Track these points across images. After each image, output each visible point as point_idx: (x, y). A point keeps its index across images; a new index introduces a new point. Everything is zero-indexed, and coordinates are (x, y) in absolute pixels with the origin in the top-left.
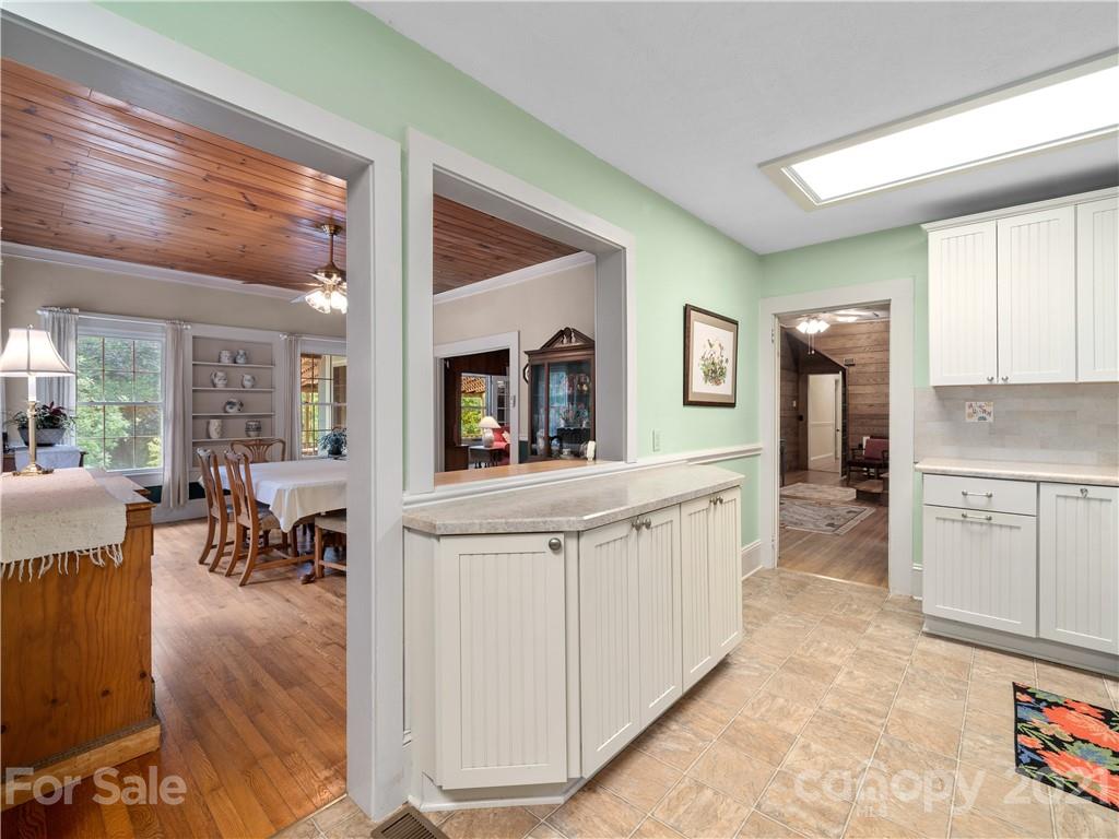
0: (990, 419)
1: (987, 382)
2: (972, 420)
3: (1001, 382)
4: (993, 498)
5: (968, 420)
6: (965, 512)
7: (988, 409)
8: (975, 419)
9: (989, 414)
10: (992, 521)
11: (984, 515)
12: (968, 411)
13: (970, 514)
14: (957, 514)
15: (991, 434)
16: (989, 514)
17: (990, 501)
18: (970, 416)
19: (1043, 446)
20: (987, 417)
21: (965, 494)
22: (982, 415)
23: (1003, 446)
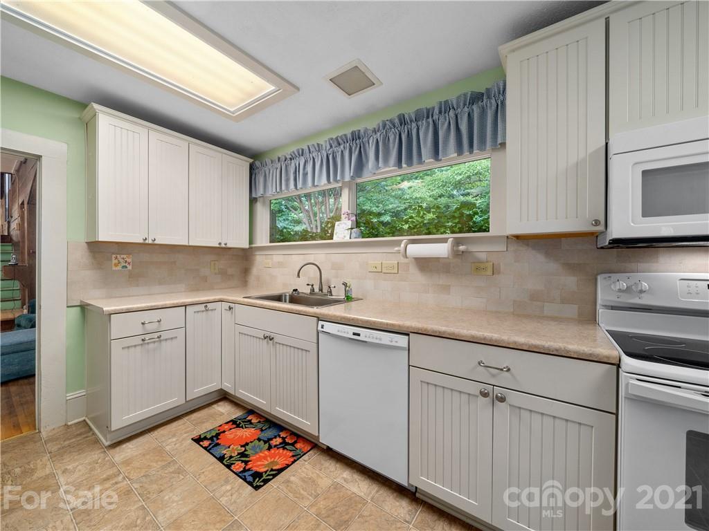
0: (130, 267)
1: (141, 241)
2: (117, 268)
3: (150, 242)
4: (161, 322)
5: (114, 268)
6: (143, 337)
7: (129, 260)
8: (119, 268)
9: (129, 263)
10: (162, 338)
11: (156, 335)
12: (114, 261)
13: (147, 337)
14: (138, 340)
15: (129, 277)
16: (158, 334)
17: (159, 324)
18: (116, 265)
19: (160, 284)
20: (128, 266)
21: (143, 324)
22: (124, 264)
23: (138, 286)
